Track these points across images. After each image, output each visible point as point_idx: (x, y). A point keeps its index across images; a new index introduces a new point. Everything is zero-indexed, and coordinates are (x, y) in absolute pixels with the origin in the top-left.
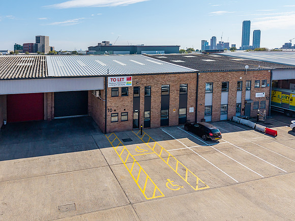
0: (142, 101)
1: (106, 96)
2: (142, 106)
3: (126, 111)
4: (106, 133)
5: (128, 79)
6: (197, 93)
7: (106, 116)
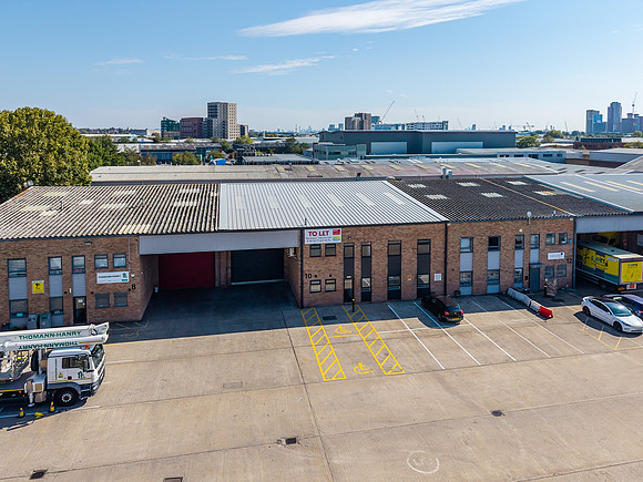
0: (357, 263)
1: (302, 256)
2: (358, 271)
3: (333, 277)
4: (302, 307)
5: (334, 233)
6: (446, 252)
7: (302, 284)
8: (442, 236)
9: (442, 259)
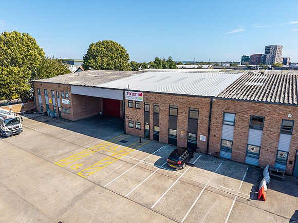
0: (151, 116)
2: (151, 121)
3: (139, 121)
4: (125, 134)
5: (139, 95)
6: (210, 121)
7: (125, 121)
8: (208, 108)
9: (207, 126)
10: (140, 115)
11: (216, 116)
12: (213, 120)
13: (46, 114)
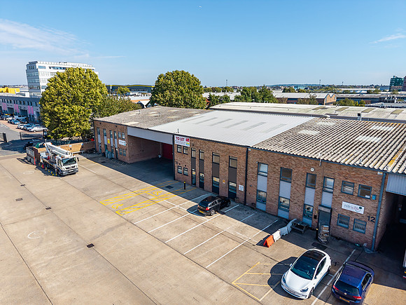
0: (197, 162)
1: (174, 150)
2: (197, 167)
3: (187, 167)
5: (187, 140)
7: (174, 166)
8: (245, 158)
9: (244, 175)
10: (188, 161)
11: (252, 166)
12: (250, 170)
13: (104, 155)
